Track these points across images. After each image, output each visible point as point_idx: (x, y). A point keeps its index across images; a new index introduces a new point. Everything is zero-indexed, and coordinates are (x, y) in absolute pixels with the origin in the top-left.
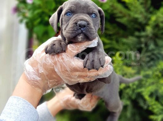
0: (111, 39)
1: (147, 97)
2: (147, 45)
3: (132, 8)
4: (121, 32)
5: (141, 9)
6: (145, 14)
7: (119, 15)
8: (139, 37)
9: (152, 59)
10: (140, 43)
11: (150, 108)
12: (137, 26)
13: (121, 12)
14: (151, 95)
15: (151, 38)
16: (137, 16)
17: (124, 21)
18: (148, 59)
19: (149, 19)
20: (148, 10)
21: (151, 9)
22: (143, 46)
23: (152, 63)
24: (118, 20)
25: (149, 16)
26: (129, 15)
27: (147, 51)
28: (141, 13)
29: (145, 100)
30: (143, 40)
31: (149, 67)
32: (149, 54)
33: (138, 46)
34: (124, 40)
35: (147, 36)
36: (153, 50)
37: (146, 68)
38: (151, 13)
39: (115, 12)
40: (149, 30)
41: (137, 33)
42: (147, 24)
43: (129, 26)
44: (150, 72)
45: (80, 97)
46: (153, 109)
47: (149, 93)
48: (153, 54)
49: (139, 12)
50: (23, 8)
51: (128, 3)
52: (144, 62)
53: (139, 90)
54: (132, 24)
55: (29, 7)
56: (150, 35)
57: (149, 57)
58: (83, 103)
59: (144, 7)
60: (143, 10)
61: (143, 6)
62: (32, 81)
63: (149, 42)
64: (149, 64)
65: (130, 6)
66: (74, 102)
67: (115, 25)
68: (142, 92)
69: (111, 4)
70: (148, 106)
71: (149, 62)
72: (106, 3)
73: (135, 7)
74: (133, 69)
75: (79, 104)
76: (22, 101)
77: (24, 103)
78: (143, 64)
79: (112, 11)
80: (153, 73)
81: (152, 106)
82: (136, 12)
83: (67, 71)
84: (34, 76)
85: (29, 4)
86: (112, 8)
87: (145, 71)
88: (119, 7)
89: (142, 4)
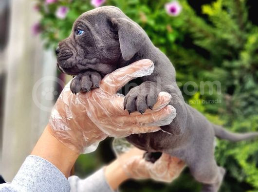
0: (186, 73)
1: (243, 162)
2: (242, 81)
3: (219, 25)
4: (202, 61)
5: (233, 25)
6: (239, 33)
7: (199, 35)
8: (230, 69)
9: (251, 104)
10: (232, 78)
11: (248, 180)
12: (226, 52)
13: (201, 31)
14: (250, 160)
15: (249, 71)
16: (226, 36)
17: (206, 44)
18: (244, 104)
19: (245, 41)
20: (243, 28)
21: (249, 25)
22: (236, 82)
23: (250, 109)
24: (197, 43)
25: (245, 35)
26: (214, 35)
27: (243, 91)
28: (233, 32)
29: (239, 168)
30: (236, 73)
31: (247, 116)
32: (246, 95)
33: (228, 83)
34: (207, 74)
35: (242, 68)
36: (252, 89)
37: (241, 117)
38: (248, 31)
39: (193, 30)
40: (245, 57)
41: (226, 63)
42: (242, 49)
43: (214, 52)
44: (247, 124)
45: (153, 159)
46: (253, 181)
47: (246, 157)
48: (252, 95)
49: (229, 29)
50: (50, 26)
51: (212, 17)
52: (238, 107)
53: (231, 152)
54: (219, 48)
55: (60, 24)
56: (248, 66)
57: (245, 99)
58: (156, 169)
59: (238, 23)
60: (236, 27)
61: (235, 20)
62: (59, 133)
63: (245, 77)
64: (246, 112)
65: (215, 22)
66: (144, 166)
67: (192, 51)
68: (235, 154)
69: (185, 18)
70: (245, 177)
71: (245, 108)
72: (179, 17)
73: (224, 23)
74: (221, 118)
75: (150, 170)
76: (42, 162)
77: (45, 164)
78: (237, 111)
79: (188, 29)
80: (252, 125)
81: (250, 176)
82: (224, 31)
83: (105, 116)
84: (62, 126)
85: (60, 20)
86: (187, 25)
87: (240, 121)
88: (199, 22)
89: (234, 17)
